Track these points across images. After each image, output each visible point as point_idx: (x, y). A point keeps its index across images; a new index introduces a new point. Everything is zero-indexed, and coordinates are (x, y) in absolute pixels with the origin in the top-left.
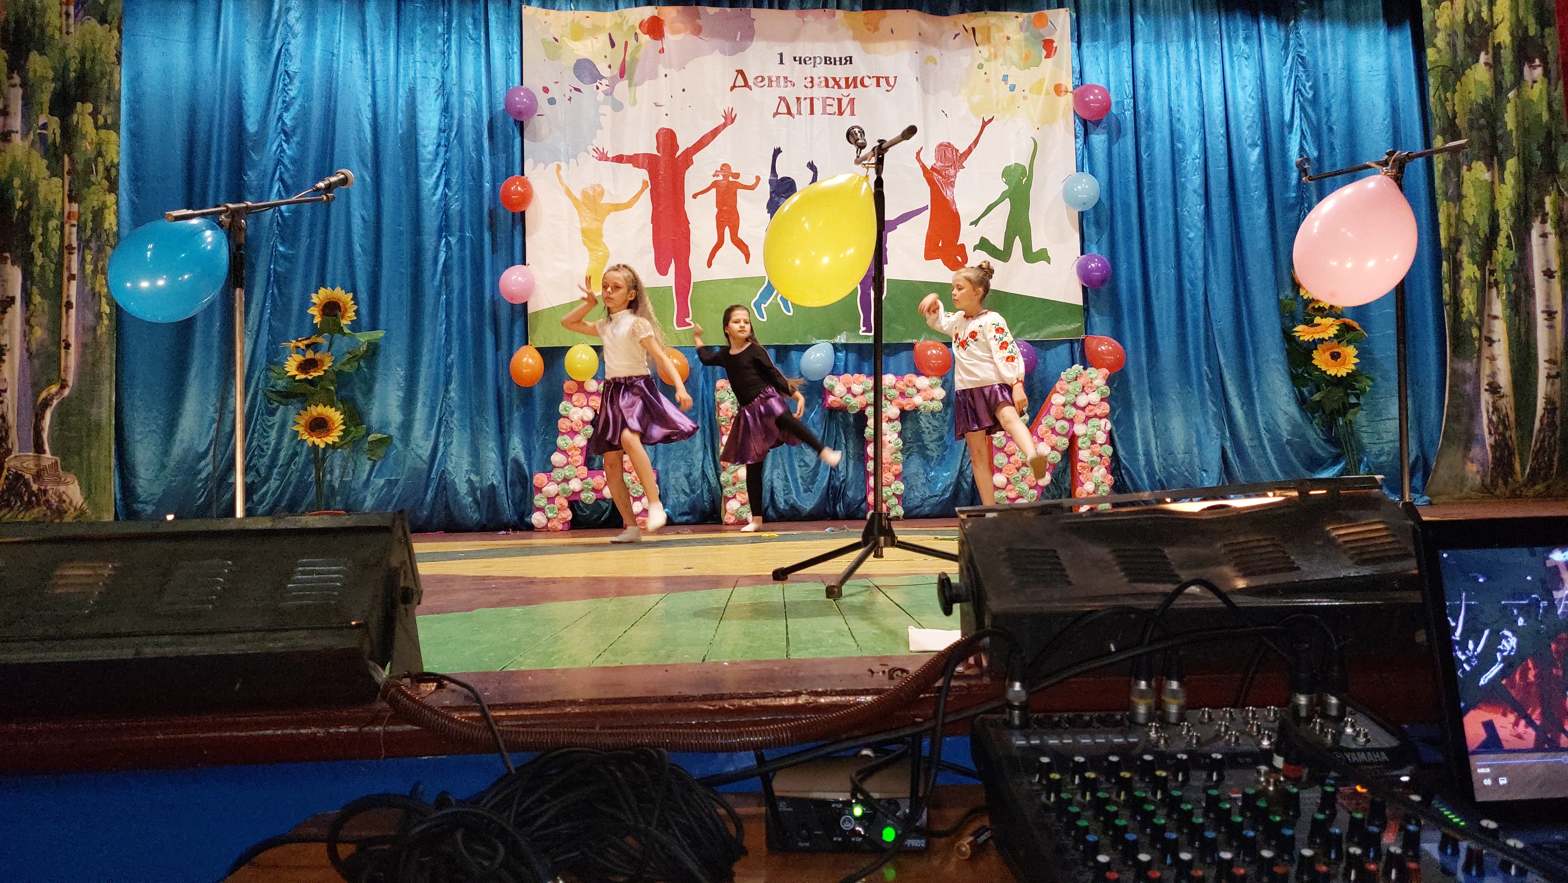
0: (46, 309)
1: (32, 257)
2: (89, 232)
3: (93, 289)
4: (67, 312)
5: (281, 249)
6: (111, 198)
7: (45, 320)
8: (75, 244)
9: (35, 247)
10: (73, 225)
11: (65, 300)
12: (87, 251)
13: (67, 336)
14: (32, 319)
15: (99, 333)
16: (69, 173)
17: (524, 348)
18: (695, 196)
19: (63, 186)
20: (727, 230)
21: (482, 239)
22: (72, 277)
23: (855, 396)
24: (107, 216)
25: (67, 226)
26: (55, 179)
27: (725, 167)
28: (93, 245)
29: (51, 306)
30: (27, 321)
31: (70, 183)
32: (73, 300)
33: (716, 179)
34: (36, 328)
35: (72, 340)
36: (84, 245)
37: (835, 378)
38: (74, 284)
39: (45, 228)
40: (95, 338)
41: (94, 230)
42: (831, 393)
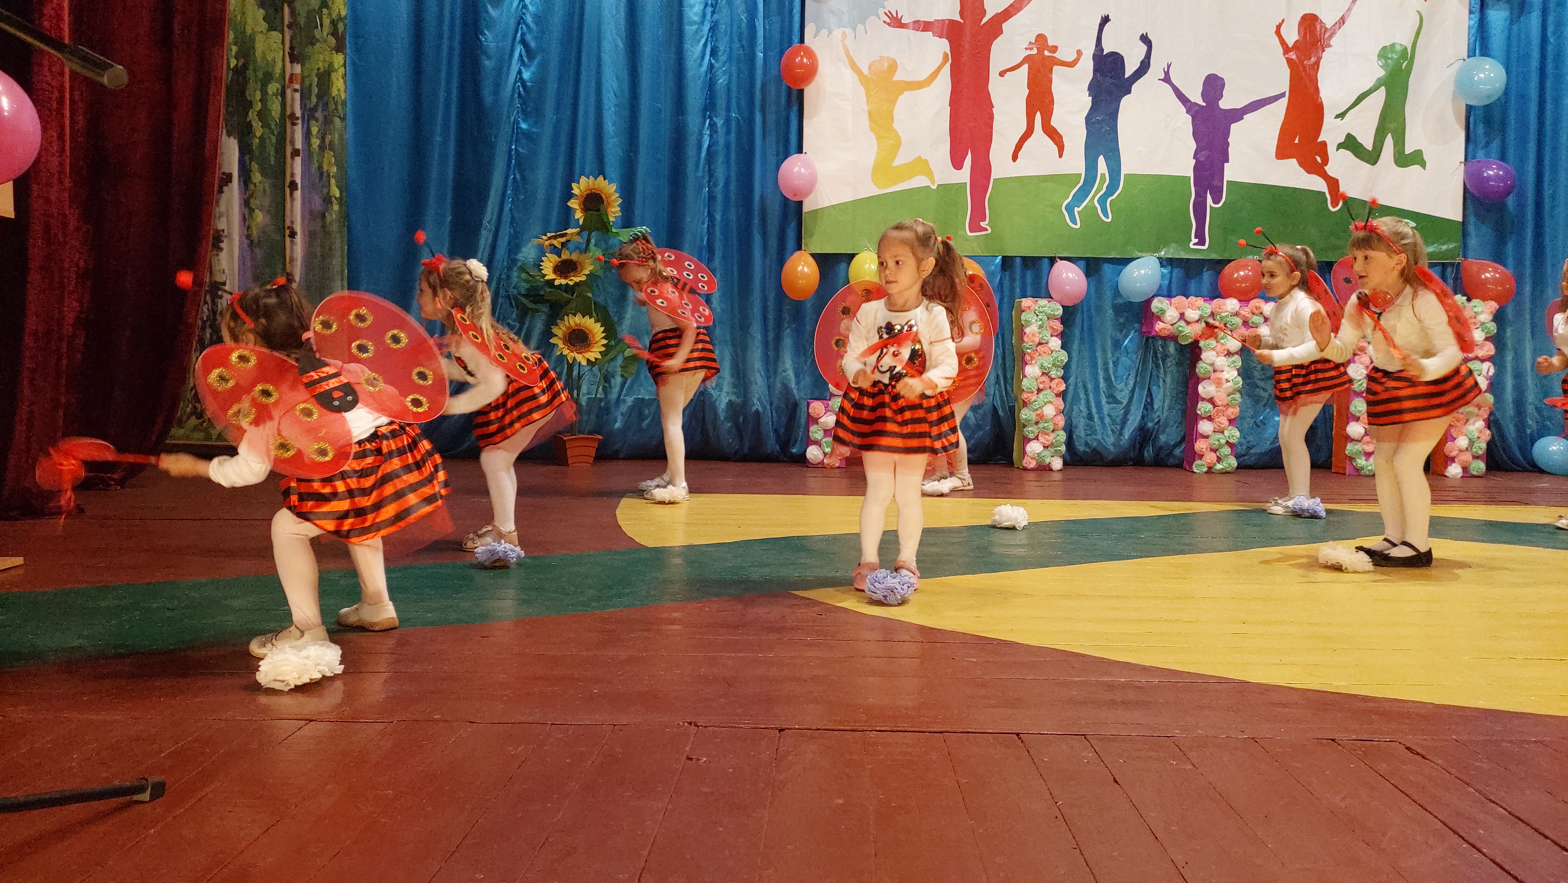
0: (268, 189)
1: (249, 126)
2: (314, 100)
3: (320, 167)
4: (291, 194)
5: (524, 126)
6: (338, 60)
7: (267, 201)
8: (298, 114)
9: (252, 115)
10: (296, 90)
11: (288, 180)
12: (313, 122)
13: (292, 222)
14: (252, 201)
15: (328, 219)
16: (289, 27)
17: (798, 253)
18: (1002, 74)
19: (283, 43)
20: (1038, 116)
21: (751, 122)
22: (296, 152)
23: (1188, 323)
24: (335, 81)
25: (289, 92)
26: (274, 33)
27: (1041, 39)
28: (319, 114)
29: (274, 186)
30: (246, 203)
31: (292, 39)
32: (298, 180)
33: (1029, 52)
34: (257, 211)
35: (298, 228)
36: (309, 114)
37: (1166, 301)
38: (298, 160)
39: (264, 93)
40: (323, 226)
41: (319, 97)
42: (1159, 319)
